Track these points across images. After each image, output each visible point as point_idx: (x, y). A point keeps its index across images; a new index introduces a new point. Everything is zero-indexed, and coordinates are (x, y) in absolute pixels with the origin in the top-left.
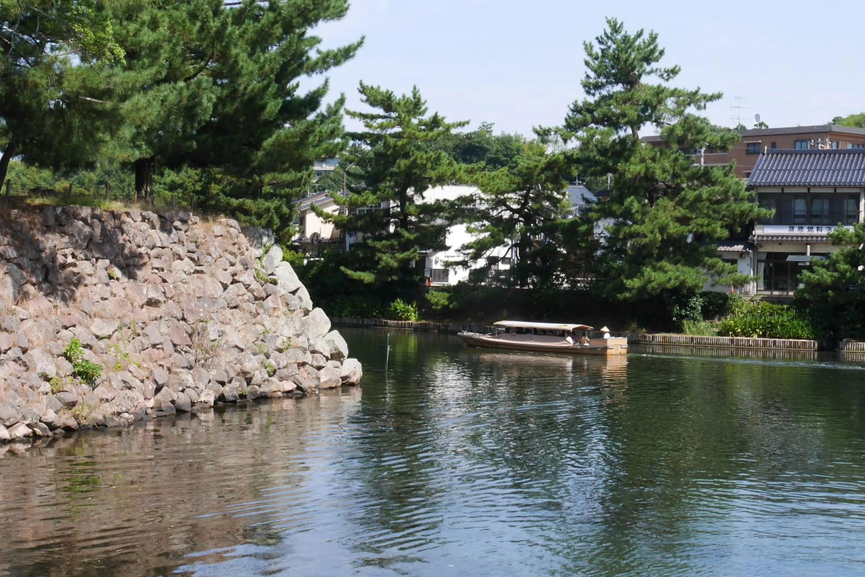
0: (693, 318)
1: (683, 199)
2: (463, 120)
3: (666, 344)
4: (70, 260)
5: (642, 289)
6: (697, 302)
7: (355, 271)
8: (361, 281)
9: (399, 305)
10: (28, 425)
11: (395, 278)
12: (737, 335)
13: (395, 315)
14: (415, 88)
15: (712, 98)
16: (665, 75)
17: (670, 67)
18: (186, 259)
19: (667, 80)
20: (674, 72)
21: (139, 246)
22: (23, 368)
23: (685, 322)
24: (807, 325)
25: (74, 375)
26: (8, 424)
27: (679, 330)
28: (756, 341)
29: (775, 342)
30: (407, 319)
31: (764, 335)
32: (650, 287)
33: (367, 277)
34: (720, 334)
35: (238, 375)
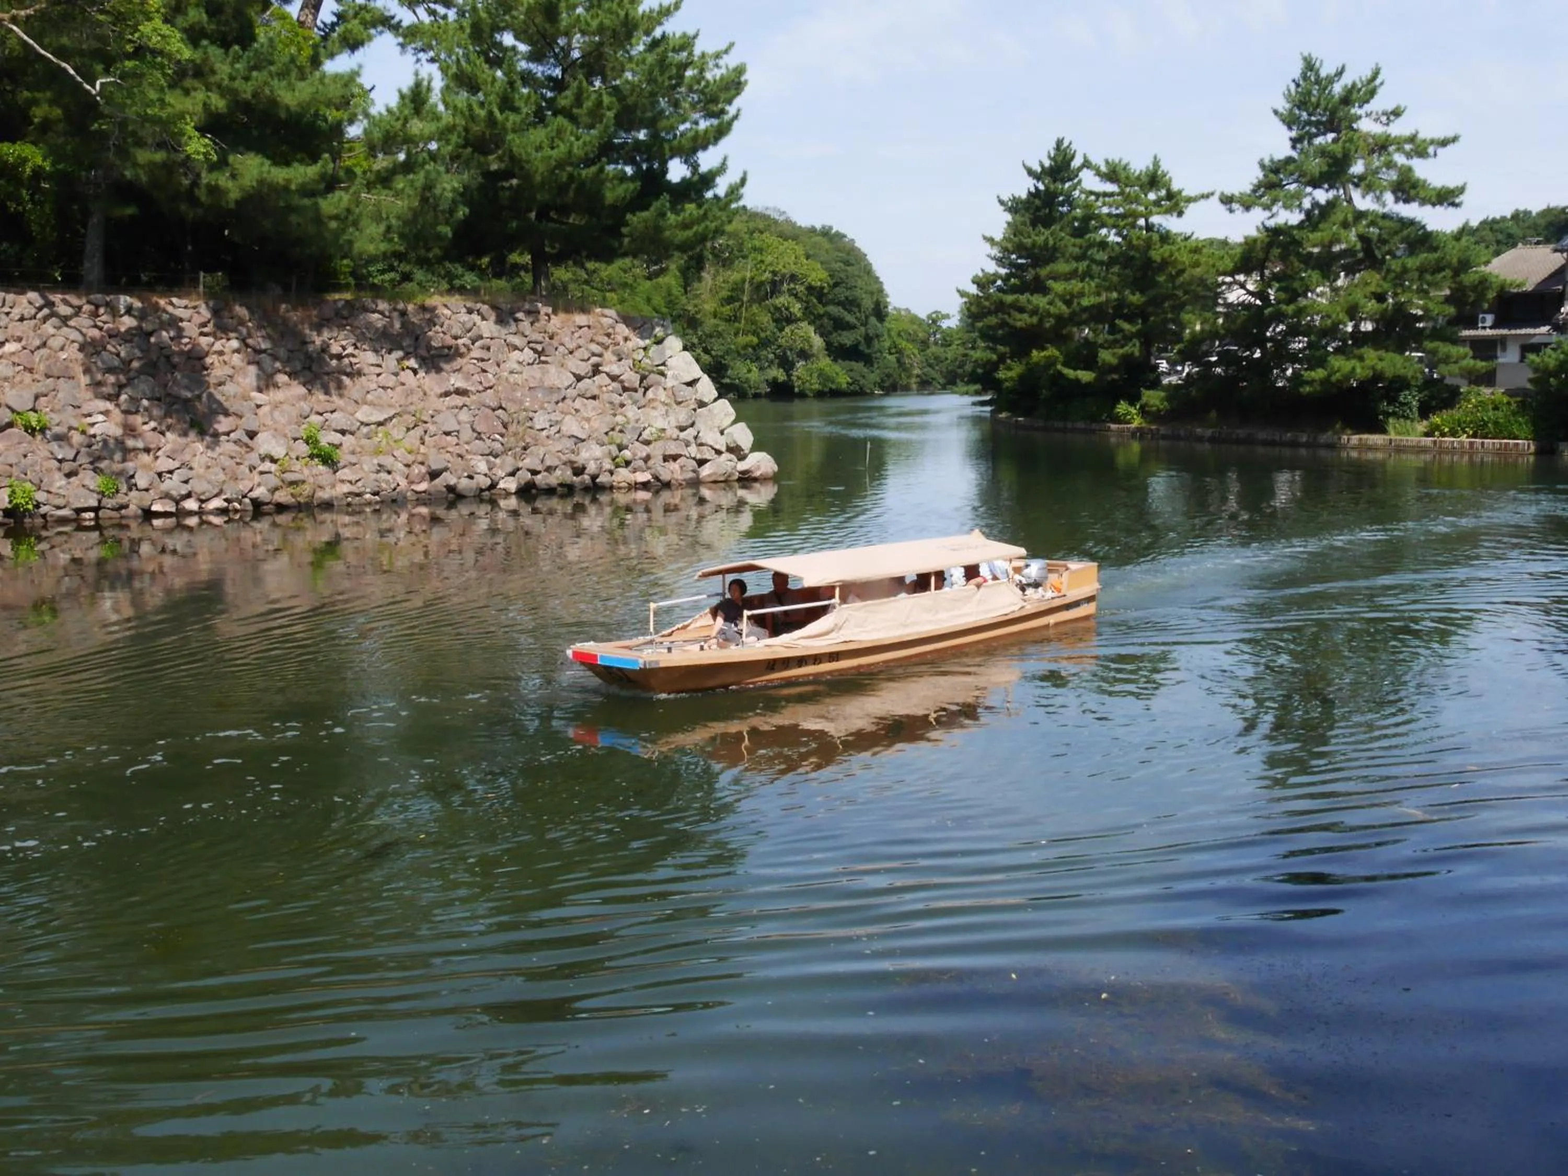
0: (1403, 416)
1: (1389, 271)
2: (1206, 192)
3: (1364, 447)
4: (350, 350)
5: (1325, 382)
6: (1412, 399)
7: (1075, 369)
8: (1077, 381)
9: (1122, 407)
10: (226, 500)
11: (1115, 377)
12: (1443, 435)
13: (1117, 420)
14: (1155, 158)
15: (1444, 143)
16: (1384, 119)
17: (1390, 108)
18: (526, 349)
19: (1387, 124)
20: (1397, 113)
21: (456, 338)
22: (244, 449)
23: (1391, 420)
24: (1526, 423)
25: (312, 457)
26: (203, 497)
27: (1384, 431)
28: (1461, 443)
29: (1483, 444)
30: (1129, 422)
31: (1475, 436)
32: (1334, 379)
33: (1086, 376)
34: (1427, 435)
35: (565, 464)
